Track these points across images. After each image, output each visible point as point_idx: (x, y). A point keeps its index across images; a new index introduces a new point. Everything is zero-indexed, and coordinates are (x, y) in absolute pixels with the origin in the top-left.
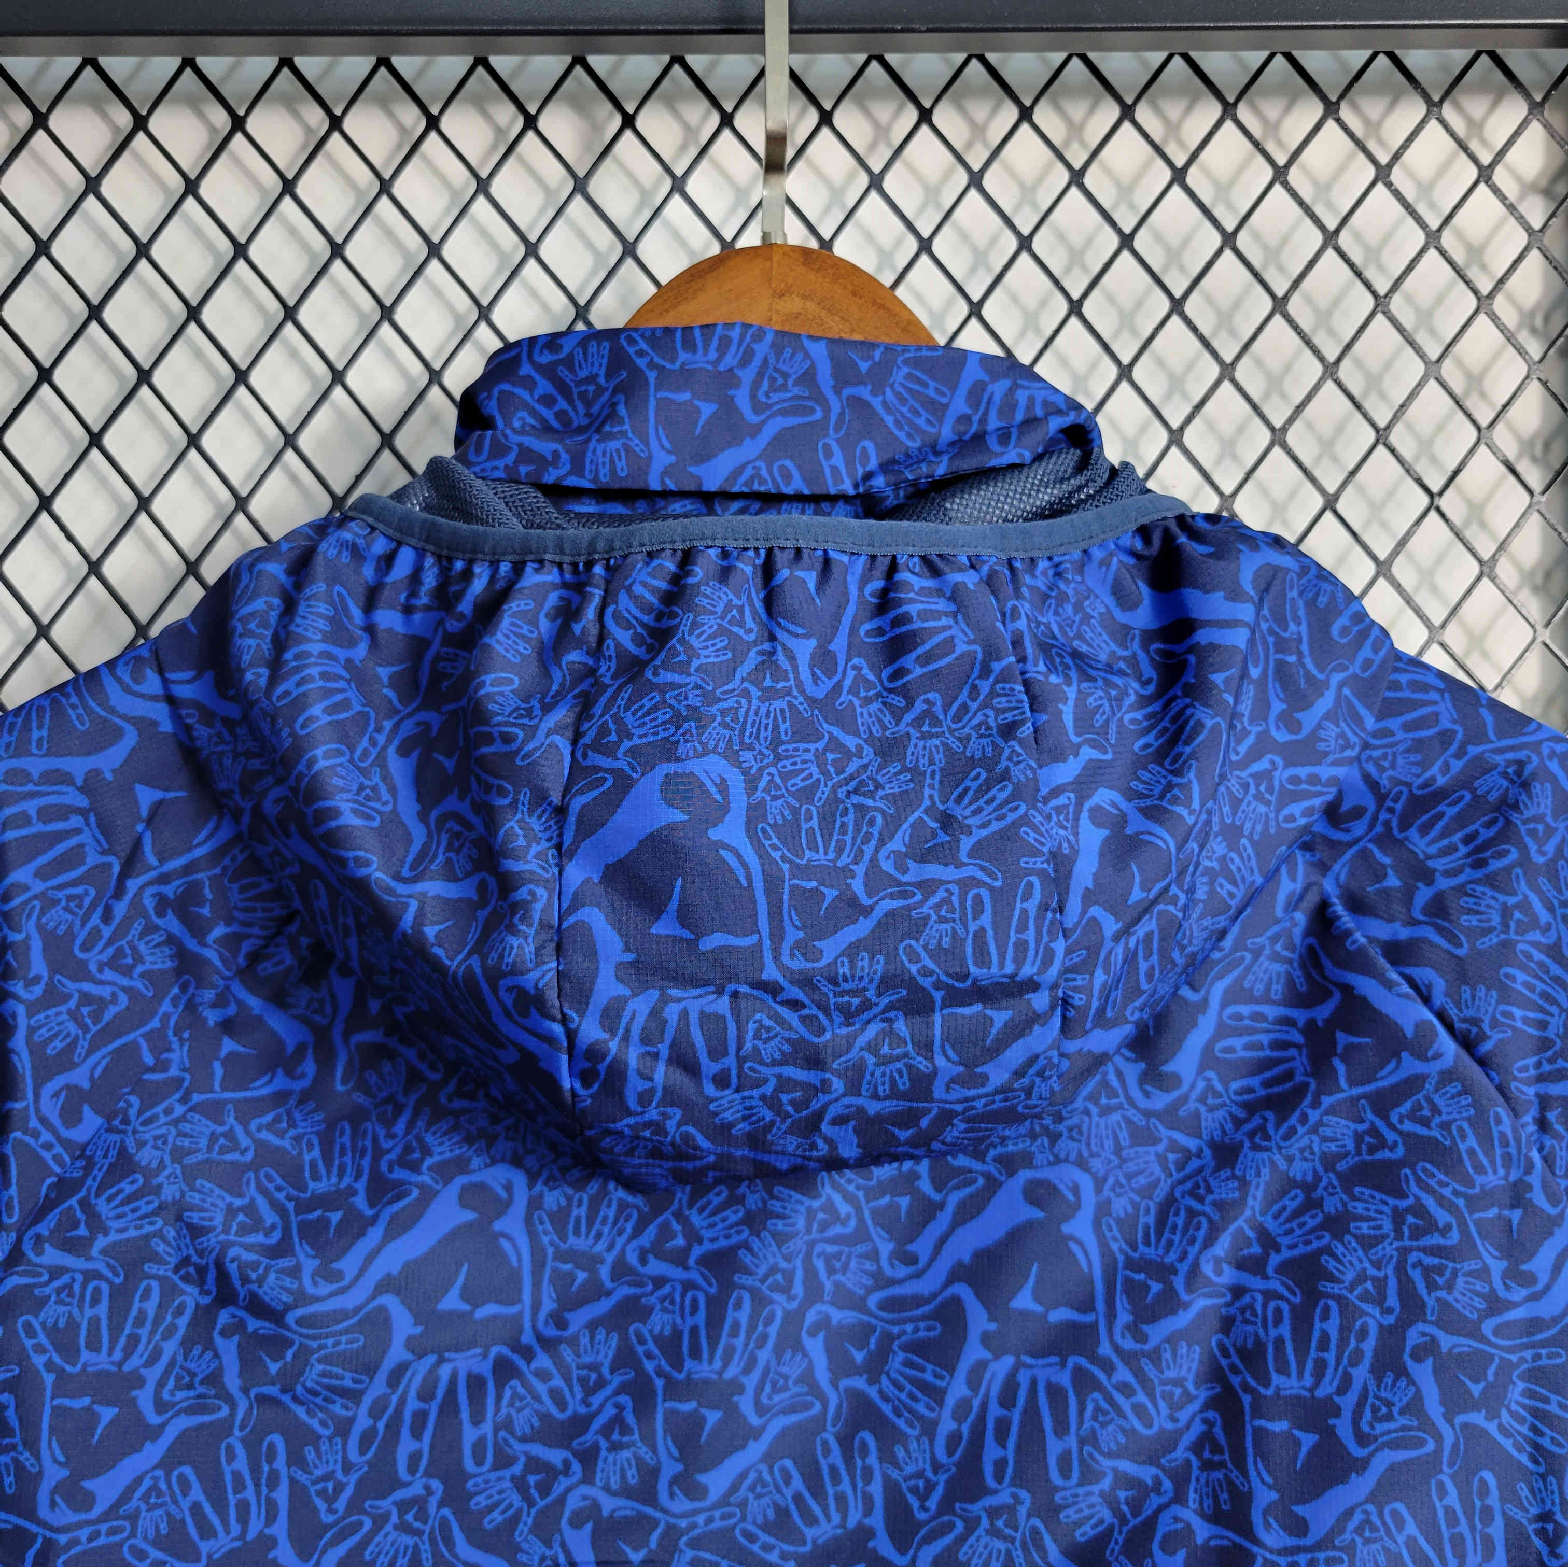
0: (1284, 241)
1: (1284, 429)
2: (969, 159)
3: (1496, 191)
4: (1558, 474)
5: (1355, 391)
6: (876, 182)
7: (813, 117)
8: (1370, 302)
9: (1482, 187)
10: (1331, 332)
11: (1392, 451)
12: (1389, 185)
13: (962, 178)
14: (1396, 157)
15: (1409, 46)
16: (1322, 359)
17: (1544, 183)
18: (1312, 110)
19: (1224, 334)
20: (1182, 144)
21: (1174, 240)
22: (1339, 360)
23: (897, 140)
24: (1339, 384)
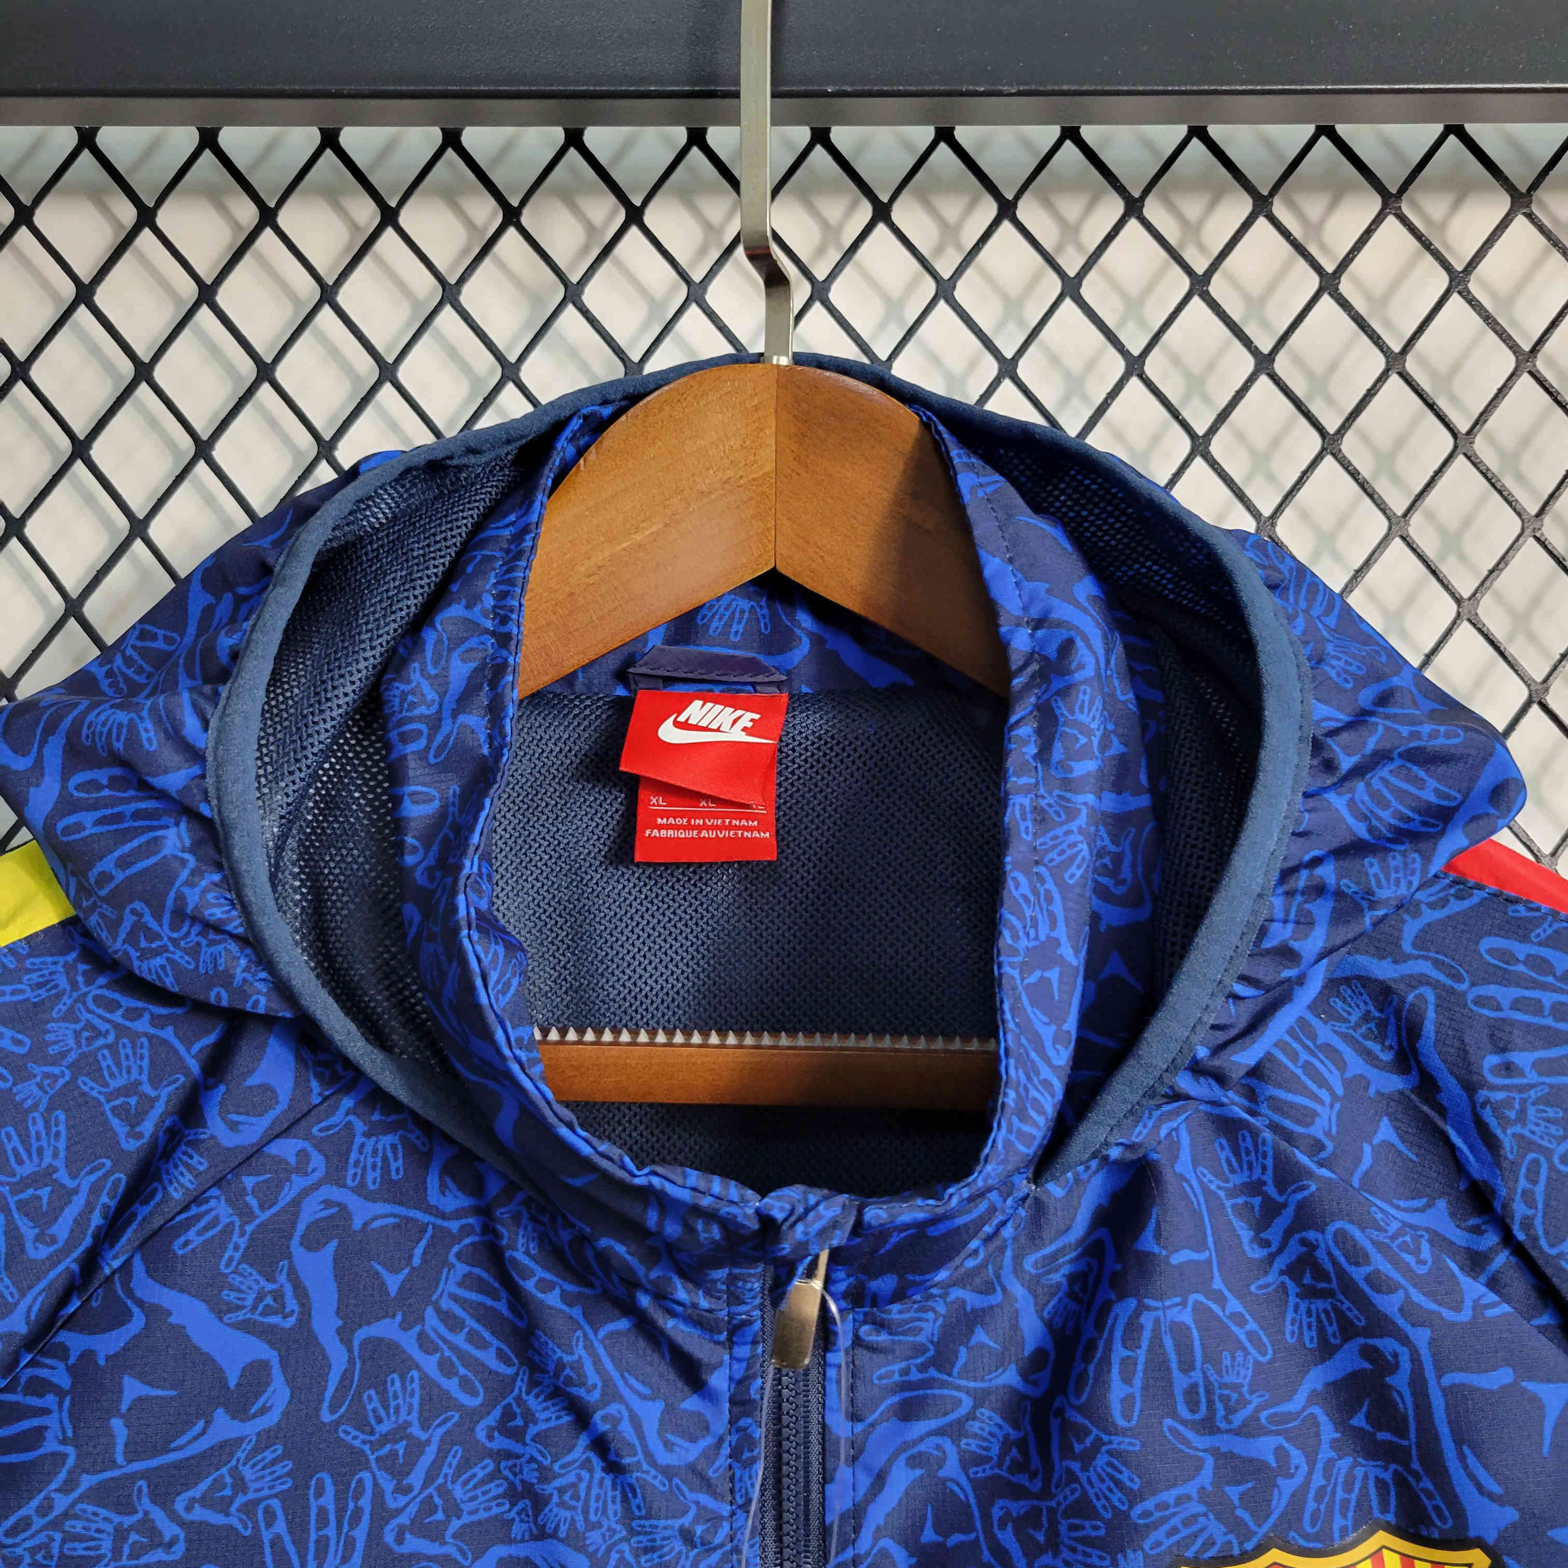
1: (1473, 599)
5: (1430, 552)
6: (945, 290)
10: (1395, 479)
19: (1260, 480)
20: (1202, 248)
21: (1196, 365)
23: (970, 241)
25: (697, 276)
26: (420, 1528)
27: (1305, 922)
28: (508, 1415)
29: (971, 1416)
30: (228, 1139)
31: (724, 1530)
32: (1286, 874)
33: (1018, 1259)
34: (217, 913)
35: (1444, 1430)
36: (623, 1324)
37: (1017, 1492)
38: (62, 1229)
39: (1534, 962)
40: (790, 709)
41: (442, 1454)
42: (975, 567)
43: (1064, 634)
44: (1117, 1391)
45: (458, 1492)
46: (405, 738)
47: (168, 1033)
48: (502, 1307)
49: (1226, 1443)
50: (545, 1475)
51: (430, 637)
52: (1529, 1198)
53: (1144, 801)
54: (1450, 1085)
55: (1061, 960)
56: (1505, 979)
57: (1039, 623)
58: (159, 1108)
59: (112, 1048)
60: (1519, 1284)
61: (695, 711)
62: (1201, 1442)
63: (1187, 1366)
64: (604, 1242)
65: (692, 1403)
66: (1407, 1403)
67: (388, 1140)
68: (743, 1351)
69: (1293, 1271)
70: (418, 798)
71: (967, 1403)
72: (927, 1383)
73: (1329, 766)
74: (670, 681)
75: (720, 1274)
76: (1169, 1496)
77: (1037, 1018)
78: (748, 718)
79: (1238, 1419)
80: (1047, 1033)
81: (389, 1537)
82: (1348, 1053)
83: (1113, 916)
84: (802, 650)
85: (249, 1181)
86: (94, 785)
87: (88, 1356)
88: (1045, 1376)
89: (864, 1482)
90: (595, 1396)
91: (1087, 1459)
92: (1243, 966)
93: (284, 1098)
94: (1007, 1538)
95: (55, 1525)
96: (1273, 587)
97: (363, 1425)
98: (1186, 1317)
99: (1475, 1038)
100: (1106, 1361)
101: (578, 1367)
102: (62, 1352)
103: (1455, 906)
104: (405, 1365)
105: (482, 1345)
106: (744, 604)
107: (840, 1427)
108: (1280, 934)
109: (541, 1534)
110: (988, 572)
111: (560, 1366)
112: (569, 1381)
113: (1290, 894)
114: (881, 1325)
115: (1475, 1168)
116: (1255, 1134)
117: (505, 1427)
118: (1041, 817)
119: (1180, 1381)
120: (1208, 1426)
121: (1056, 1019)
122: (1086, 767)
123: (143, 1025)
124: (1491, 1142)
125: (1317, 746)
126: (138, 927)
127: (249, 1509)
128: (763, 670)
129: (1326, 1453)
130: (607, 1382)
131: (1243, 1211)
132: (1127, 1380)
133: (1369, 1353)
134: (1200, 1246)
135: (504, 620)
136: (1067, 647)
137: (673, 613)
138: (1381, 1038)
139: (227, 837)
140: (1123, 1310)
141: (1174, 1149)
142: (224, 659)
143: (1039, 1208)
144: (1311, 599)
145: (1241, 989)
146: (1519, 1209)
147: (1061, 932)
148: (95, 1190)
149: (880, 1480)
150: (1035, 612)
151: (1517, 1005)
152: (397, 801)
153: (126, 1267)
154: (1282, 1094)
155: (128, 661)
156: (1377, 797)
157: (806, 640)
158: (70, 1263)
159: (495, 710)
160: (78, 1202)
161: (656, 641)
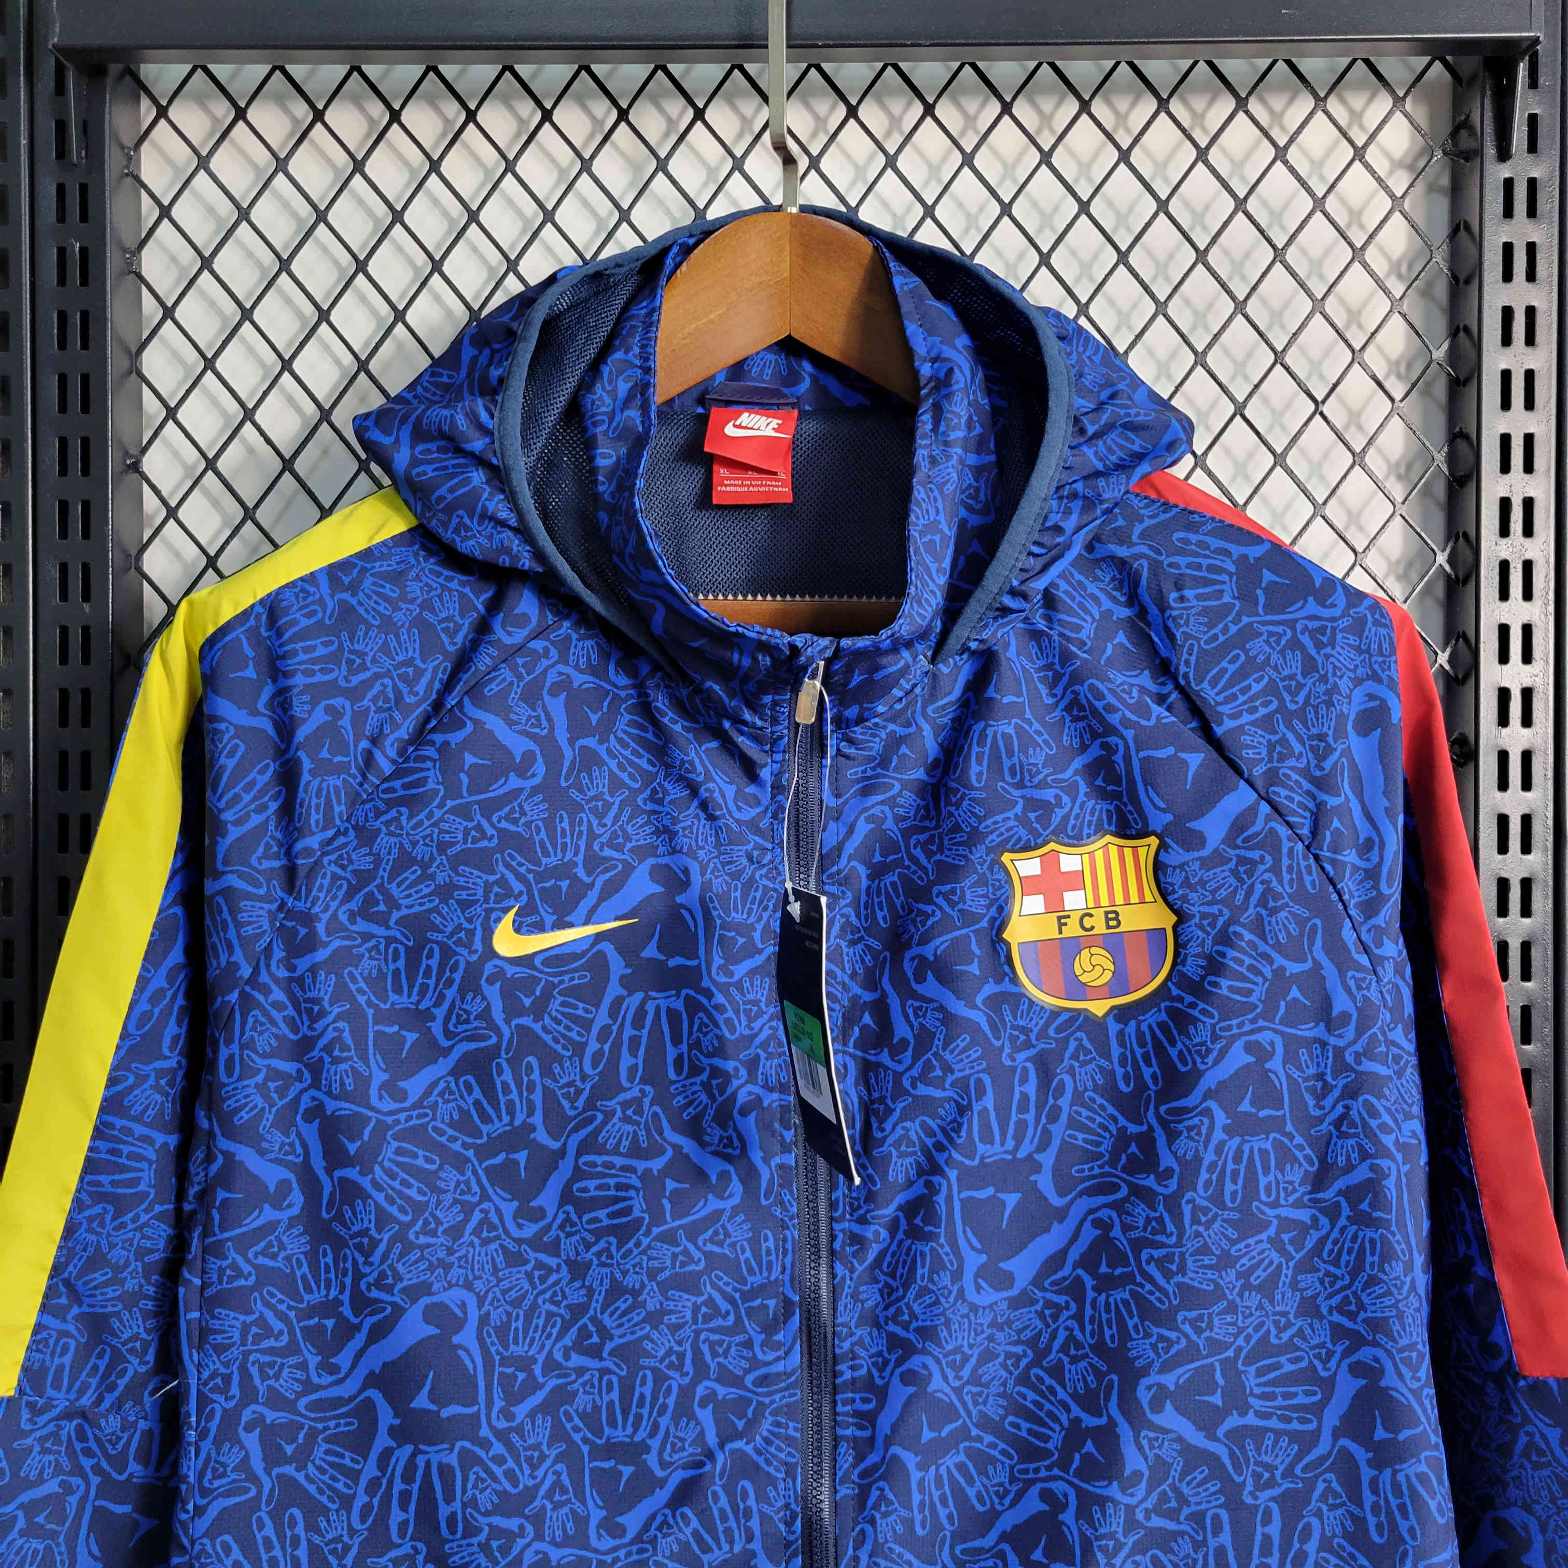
0: (1207, 208)
1: (1205, 352)
2: (963, 143)
3: (1367, 166)
4: (1414, 385)
6: (891, 162)
7: (842, 111)
8: (1271, 254)
9: (1357, 163)
10: (1241, 278)
11: (1287, 369)
12: (1286, 163)
13: (957, 158)
14: (1291, 140)
15: (1303, 55)
16: (1233, 298)
17: (1409, 161)
18: (1227, 104)
22: (1247, 298)
23: (907, 129)
24: (1246, 317)
25: (738, 153)
26: (611, 845)
27: (1068, 512)
28: (654, 791)
29: (899, 795)
30: (507, 640)
31: (769, 856)
32: (1058, 488)
33: (924, 708)
34: (503, 514)
35: (1139, 780)
36: (714, 744)
37: (924, 830)
38: (421, 688)
39: (1200, 544)
40: (799, 418)
41: (621, 811)
42: (902, 330)
43: (948, 365)
44: (974, 769)
45: (629, 829)
46: (595, 424)
47: (467, 590)
48: (650, 736)
49: (1028, 793)
50: (675, 821)
51: (605, 370)
52: (1187, 663)
53: (993, 458)
54: (1153, 610)
55: (941, 531)
56: (1182, 552)
57: (934, 360)
58: (465, 630)
59: (440, 596)
60: (1181, 706)
61: (745, 418)
62: (1016, 793)
63: (1010, 754)
64: (709, 684)
65: (751, 789)
66: (1121, 767)
67: (589, 643)
68: (778, 757)
69: (1068, 709)
70: (604, 456)
71: (898, 786)
72: (876, 776)
73: (1082, 431)
74: (729, 403)
75: (767, 699)
76: (998, 818)
77: (928, 559)
78: (775, 423)
79: (1036, 780)
80: (933, 567)
81: (596, 848)
82: (1103, 597)
83: (975, 521)
84: (805, 385)
85: (520, 661)
86: (429, 451)
87: (446, 743)
88: (938, 772)
89: (843, 831)
90: (701, 778)
91: (958, 805)
92: (1036, 536)
93: (534, 620)
94: (918, 853)
95: (435, 824)
96: (1062, 338)
97: (581, 791)
98: (1010, 730)
99: (1167, 585)
100: (968, 756)
101: (692, 763)
102: (433, 743)
103: (1163, 517)
104: (601, 763)
105: (640, 756)
106: (772, 357)
107: (829, 800)
108: (1054, 519)
109: (674, 851)
110: (908, 332)
111: (683, 762)
112: (688, 771)
113: (1061, 498)
114: (851, 742)
115: (1164, 652)
116: (1050, 637)
117: (652, 798)
118: (933, 461)
119: (1007, 763)
120: (1021, 785)
121: (939, 560)
122: (958, 434)
123: (454, 585)
124: (1171, 637)
125: (1076, 420)
126: (461, 524)
127: (528, 825)
128: (784, 396)
129: (1081, 797)
130: (707, 771)
131: (1043, 680)
132: (980, 764)
133: (1105, 746)
134: (1020, 695)
135: (647, 359)
136: (950, 371)
137: (731, 361)
138: (1119, 589)
139: (508, 474)
140: (978, 727)
141: (1007, 645)
142: (494, 382)
143: (934, 677)
144: (1085, 347)
145: (1036, 550)
146: (1183, 669)
147: (941, 517)
148: (436, 669)
149: (851, 831)
150: (933, 354)
151: (1189, 566)
152: (591, 459)
153: (460, 703)
154: (1064, 617)
155: (426, 389)
156: (1109, 449)
157: (808, 380)
158: (425, 706)
159: (645, 407)
160: (428, 675)
161: (720, 379)
